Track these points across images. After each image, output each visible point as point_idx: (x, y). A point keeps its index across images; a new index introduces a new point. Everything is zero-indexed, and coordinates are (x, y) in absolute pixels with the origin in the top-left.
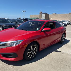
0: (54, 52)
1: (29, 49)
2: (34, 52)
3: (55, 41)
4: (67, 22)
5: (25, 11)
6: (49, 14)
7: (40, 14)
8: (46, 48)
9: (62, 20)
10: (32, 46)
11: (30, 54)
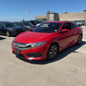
0: (72, 53)
1: (51, 49)
2: (55, 52)
3: (72, 42)
4: (81, 22)
5: (29, 12)
6: (58, 14)
7: (47, 14)
8: (65, 49)
9: (75, 20)
10: (53, 47)
11: (52, 54)
